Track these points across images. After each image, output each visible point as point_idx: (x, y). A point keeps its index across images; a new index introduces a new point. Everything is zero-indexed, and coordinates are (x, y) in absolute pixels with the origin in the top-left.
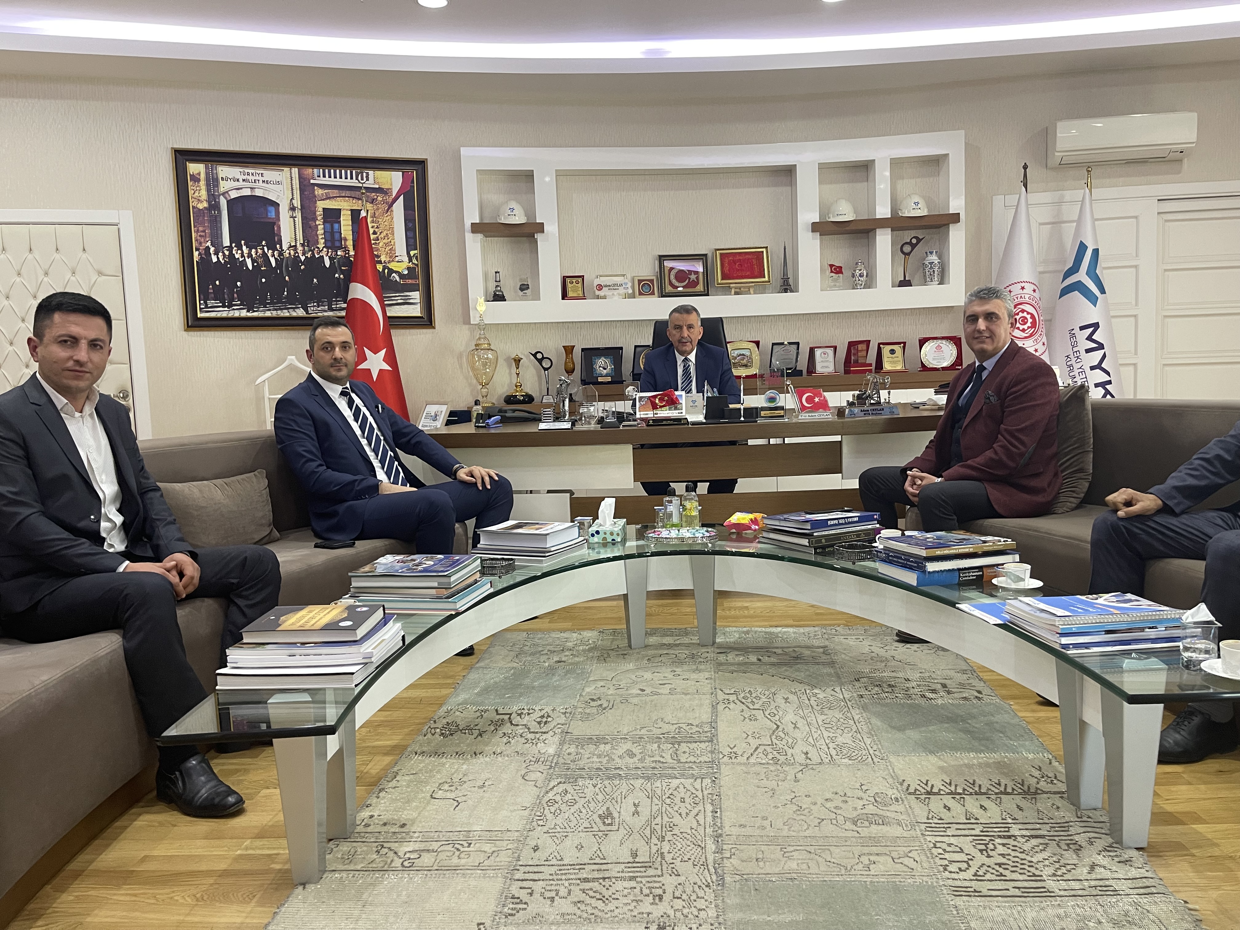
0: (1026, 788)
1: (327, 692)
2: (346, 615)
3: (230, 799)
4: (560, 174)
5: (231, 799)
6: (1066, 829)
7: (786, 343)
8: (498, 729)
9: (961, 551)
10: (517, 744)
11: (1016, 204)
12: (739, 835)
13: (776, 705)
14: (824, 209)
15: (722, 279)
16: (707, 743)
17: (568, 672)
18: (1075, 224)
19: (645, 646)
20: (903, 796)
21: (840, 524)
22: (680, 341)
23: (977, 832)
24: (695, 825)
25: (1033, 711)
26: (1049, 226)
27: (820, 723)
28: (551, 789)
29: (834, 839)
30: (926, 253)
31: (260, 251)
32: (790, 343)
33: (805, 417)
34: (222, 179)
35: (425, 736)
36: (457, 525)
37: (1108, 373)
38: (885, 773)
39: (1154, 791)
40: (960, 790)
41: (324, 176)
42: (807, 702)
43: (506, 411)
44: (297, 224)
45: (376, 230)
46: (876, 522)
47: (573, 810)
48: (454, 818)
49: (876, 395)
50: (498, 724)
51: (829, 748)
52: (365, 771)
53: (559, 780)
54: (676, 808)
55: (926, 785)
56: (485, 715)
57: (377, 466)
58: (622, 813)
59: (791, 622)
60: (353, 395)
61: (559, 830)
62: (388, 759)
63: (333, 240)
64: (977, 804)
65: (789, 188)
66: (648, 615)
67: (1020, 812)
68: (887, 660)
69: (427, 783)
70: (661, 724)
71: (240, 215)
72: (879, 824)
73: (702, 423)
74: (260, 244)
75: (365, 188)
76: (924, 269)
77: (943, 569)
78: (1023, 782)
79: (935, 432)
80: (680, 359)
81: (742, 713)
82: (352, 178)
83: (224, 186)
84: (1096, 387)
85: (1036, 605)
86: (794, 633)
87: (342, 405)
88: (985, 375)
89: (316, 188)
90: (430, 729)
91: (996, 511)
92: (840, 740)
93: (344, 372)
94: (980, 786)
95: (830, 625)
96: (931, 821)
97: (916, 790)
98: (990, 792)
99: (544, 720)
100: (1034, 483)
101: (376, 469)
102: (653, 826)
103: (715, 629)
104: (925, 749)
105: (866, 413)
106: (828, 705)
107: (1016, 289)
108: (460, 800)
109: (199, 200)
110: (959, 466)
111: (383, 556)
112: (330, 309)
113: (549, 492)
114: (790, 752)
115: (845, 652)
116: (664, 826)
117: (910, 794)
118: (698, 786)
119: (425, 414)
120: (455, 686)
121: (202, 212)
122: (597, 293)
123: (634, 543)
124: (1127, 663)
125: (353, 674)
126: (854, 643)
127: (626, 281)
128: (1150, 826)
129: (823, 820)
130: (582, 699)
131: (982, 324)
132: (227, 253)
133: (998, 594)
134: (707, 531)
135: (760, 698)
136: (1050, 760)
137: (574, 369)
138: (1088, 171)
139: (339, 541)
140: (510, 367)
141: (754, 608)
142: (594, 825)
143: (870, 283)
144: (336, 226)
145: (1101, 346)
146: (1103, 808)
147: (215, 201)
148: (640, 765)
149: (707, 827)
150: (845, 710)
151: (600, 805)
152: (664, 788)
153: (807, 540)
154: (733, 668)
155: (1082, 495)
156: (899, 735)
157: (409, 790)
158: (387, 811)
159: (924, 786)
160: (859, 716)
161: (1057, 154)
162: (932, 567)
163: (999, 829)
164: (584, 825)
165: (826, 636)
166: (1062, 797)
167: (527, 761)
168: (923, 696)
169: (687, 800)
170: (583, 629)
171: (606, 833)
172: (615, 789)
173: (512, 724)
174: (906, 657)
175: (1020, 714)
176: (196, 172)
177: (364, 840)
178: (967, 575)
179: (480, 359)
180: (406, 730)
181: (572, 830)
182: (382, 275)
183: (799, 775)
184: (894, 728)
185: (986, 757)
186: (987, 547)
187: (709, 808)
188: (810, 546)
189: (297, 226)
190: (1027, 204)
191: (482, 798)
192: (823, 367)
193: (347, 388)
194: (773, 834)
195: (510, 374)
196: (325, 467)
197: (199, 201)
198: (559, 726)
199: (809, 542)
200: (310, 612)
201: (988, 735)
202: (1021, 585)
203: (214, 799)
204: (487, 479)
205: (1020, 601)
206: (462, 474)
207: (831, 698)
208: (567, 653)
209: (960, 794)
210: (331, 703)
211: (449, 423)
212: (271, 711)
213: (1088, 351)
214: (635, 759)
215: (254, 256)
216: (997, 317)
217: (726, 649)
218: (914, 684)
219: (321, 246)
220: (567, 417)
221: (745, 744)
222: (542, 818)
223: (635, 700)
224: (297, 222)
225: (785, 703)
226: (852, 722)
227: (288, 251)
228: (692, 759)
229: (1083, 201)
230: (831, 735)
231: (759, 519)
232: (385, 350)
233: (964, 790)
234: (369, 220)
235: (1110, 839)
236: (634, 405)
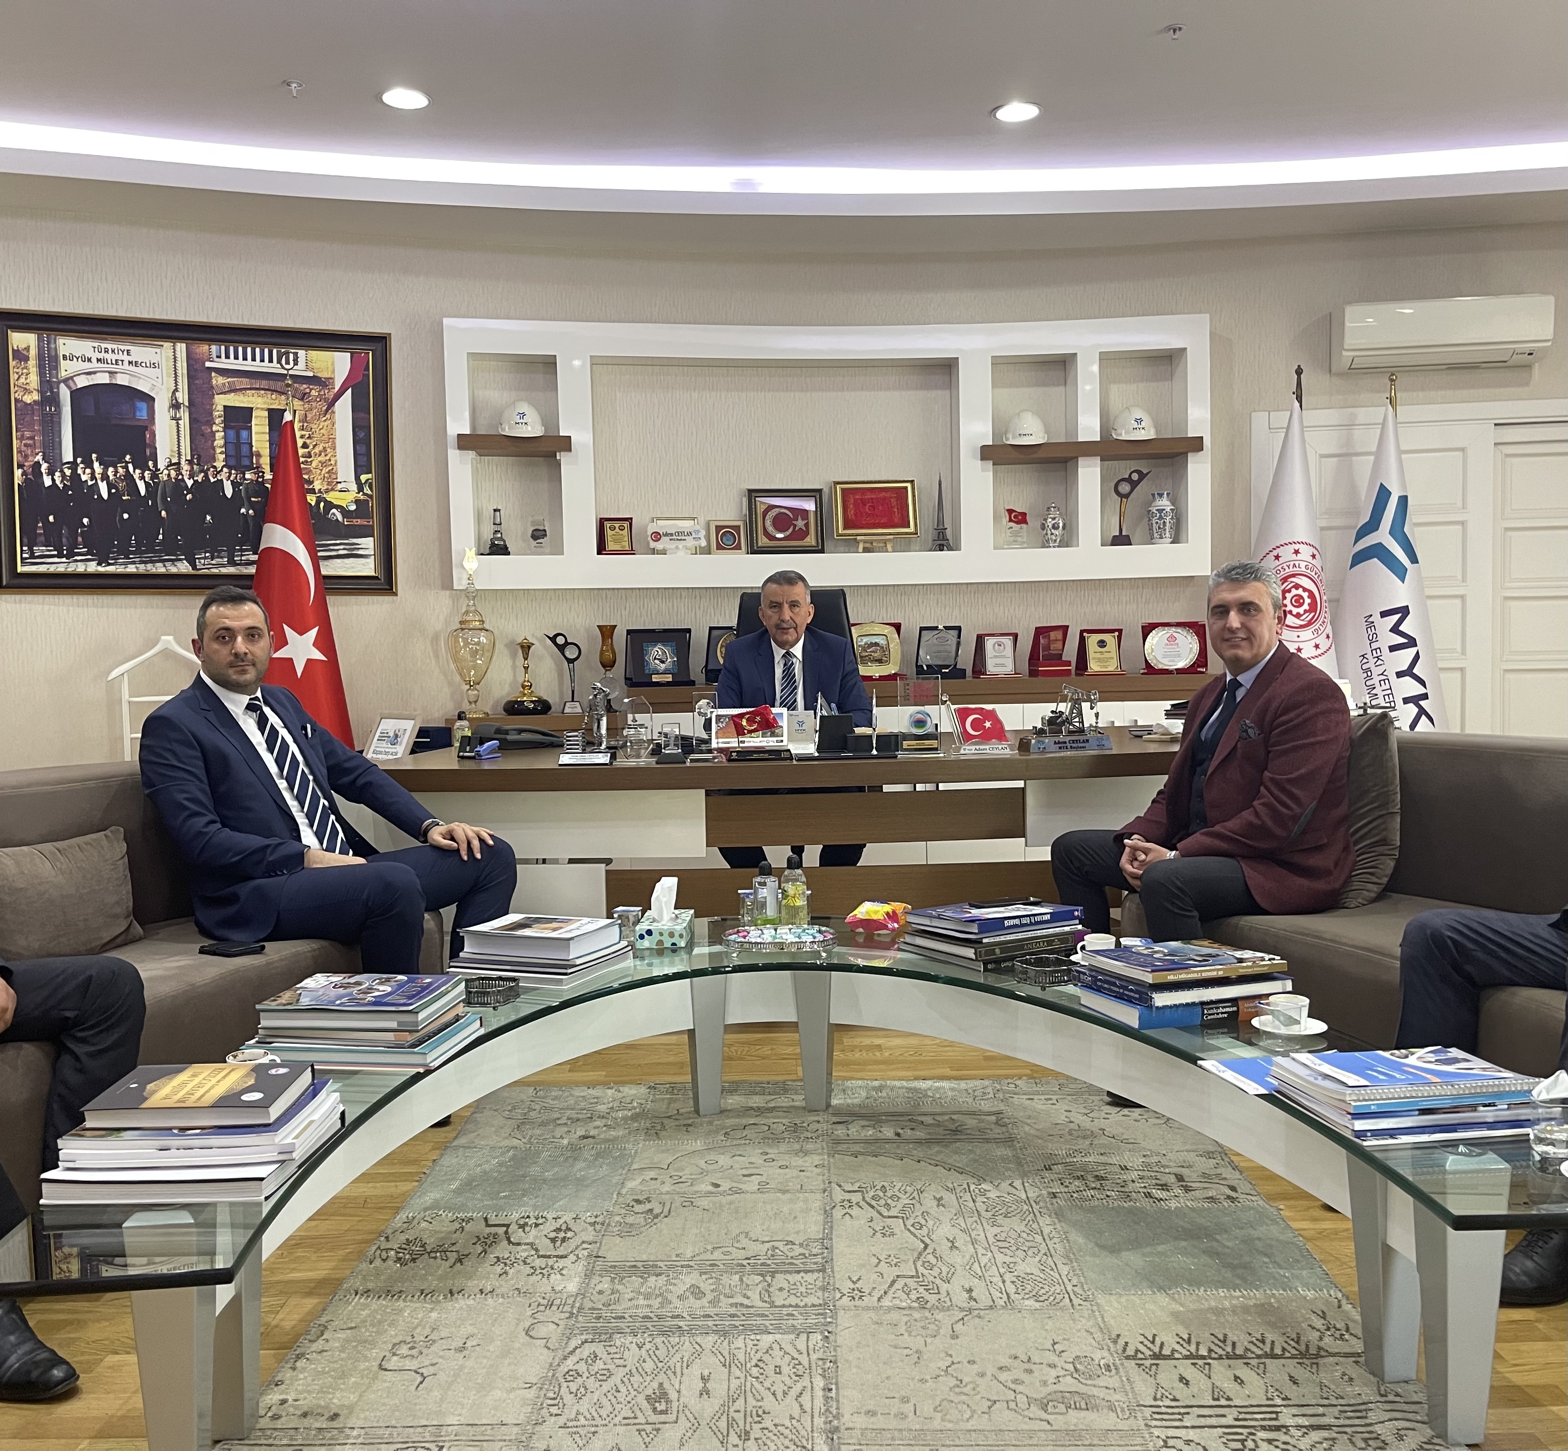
0: (1303, 1348)
1: (219, 1209)
2: (252, 1082)
3: (55, 1372)
4: (596, 362)
5: (58, 1373)
6: (1364, 1414)
7: (941, 627)
8: (489, 1250)
9: (1205, 975)
10: (518, 1275)
11: (1286, 426)
12: (866, 1429)
13: (923, 1209)
14: (1000, 426)
15: (845, 528)
16: (816, 1275)
17: (598, 1155)
18: (1372, 458)
19: (722, 1112)
20: (1118, 1362)
21: (1022, 925)
22: (778, 627)
23: (1229, 1420)
24: (796, 1412)
25: (1315, 1220)
26: (1335, 459)
27: (991, 1240)
28: (572, 1353)
29: (1011, 1434)
30: (1153, 495)
31: (121, 471)
32: (947, 628)
33: (969, 751)
34: (65, 357)
35: (371, 1263)
36: (427, 916)
37: (1423, 683)
38: (1090, 1323)
39: (1495, 1351)
40: (1203, 1352)
41: (227, 357)
42: (971, 1204)
43: (507, 732)
44: (182, 429)
45: (308, 441)
46: (1077, 922)
47: (606, 1386)
48: (416, 1404)
49: (1077, 720)
50: (487, 1243)
51: (1004, 1282)
52: (274, 1323)
53: (584, 1337)
54: (767, 1384)
55: (1153, 1342)
56: (468, 1227)
57: (303, 823)
58: (684, 1392)
59: (948, 1072)
60: (267, 710)
61: (582, 1421)
62: (310, 1303)
63: (238, 456)
64: (1230, 1374)
65: (947, 392)
66: (728, 1058)
67: (1295, 1387)
68: (1093, 1135)
69: (373, 1344)
70: (745, 1242)
71: (92, 414)
72: (1081, 1409)
73: (811, 758)
74: (121, 459)
75: (291, 376)
76: (1150, 520)
77: (1177, 1002)
78: (1299, 1338)
79: (1166, 777)
80: (778, 653)
81: (870, 1224)
82: (271, 361)
83: (66, 368)
84: (1405, 703)
85: (1317, 1067)
86: (952, 1089)
87: (249, 725)
88: (1240, 694)
89: (213, 374)
90: (379, 1252)
91: (1259, 906)
92: (1022, 1268)
93: (251, 675)
94: (1234, 1344)
95: (1007, 1077)
96: (1159, 1403)
97: (1137, 1351)
98: (1250, 1355)
99: (562, 1235)
100: (1315, 861)
101: (301, 827)
102: (732, 1414)
103: (829, 1083)
104: (1152, 1282)
105: (1062, 746)
106: (1003, 1211)
107: (1287, 554)
108: (425, 1372)
109: (25, 389)
110: (1202, 834)
111: (310, 976)
112: (232, 563)
113: (571, 861)
114: (944, 1287)
115: (1029, 1121)
116: (748, 1413)
117: (1128, 1358)
118: (802, 1346)
119: (378, 734)
120: (420, 1178)
121: (29, 408)
122: (653, 545)
123: (706, 950)
124: (1452, 1162)
125: (262, 1179)
126: (1043, 1107)
127: (698, 527)
128: (1489, 1407)
129: (995, 1402)
130: (621, 1199)
131: (1234, 620)
132: (68, 472)
133: (1261, 1044)
134: (820, 932)
135: (899, 1198)
136: (1339, 1301)
137: (614, 662)
138: (1392, 380)
139: (241, 944)
140: (514, 656)
141: (890, 1048)
142: (639, 1414)
143: (1068, 539)
144: (244, 434)
145: (1412, 642)
146: (1418, 1380)
147: (52, 392)
148: (711, 1311)
149: (816, 1415)
150: (1029, 1218)
151: (648, 1379)
152: (749, 1350)
153: (973, 951)
154: (857, 1148)
155: (1385, 880)
156: (1111, 1260)
157: (343, 1355)
158: (309, 1392)
159: (1150, 1345)
160: (1051, 1227)
161: (1344, 353)
162: (1161, 999)
163: (1262, 1416)
164: (624, 1413)
165: (1001, 1095)
166: (1356, 1362)
167: (534, 1305)
168: (1149, 1195)
169: (786, 1370)
170: (624, 1083)
171: (658, 1426)
172: (672, 1351)
173: (510, 1242)
174: (1121, 1130)
175: (1295, 1225)
176: (22, 346)
177: (270, 1441)
178: (1215, 1011)
179: (467, 644)
180: (341, 1252)
181: (604, 1422)
182: (315, 510)
183: (959, 1327)
184: (1102, 1247)
185: (1243, 1296)
186: (1245, 969)
187: (819, 1383)
188: (976, 960)
189: (182, 433)
190: (1302, 427)
191: (462, 1368)
192: (997, 665)
193: (257, 699)
194: (918, 1427)
195: (514, 667)
196: (219, 825)
197: (27, 391)
198: (585, 1246)
199: (975, 954)
200: (194, 1076)
201: (1247, 1259)
202: (1295, 1030)
203: (29, 1372)
204: (476, 844)
205: (1294, 1059)
206: (437, 836)
207: (1009, 1199)
208: (598, 1123)
209: (1203, 1357)
210: (223, 1225)
211: (417, 748)
212: (127, 1240)
213: (1393, 648)
214: (704, 1302)
215: (111, 477)
216: (1258, 609)
217: (846, 1116)
218: (1134, 1175)
219: (219, 464)
220: (603, 746)
221: (875, 1275)
222: (556, 1402)
223: (704, 1203)
224: (182, 426)
225: (938, 1206)
226: (1039, 1238)
227: (166, 472)
228: (793, 1300)
229: (1384, 424)
230: (1008, 1259)
231: (899, 912)
232: (317, 628)
233: (1210, 1350)
234: (297, 426)
235: (1429, 1431)
236: (707, 726)
